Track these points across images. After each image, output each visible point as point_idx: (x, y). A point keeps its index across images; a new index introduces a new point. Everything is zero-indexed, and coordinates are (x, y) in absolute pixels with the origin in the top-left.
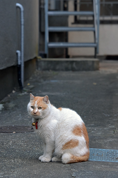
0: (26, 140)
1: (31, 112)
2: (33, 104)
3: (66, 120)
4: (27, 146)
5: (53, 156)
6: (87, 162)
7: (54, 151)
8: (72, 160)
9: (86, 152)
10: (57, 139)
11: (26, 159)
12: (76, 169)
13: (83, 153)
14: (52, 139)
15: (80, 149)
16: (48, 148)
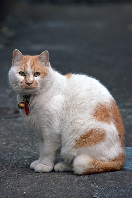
0: (4, 133)
1: (21, 82)
2: (23, 68)
3: (80, 93)
4: (7, 144)
5: (56, 162)
6: (121, 171)
7: (58, 151)
8: (92, 168)
9: (120, 154)
10: (64, 129)
11: (7, 166)
12: (100, 185)
13: (113, 155)
14: (55, 130)
15: (109, 147)
16: (48, 147)
